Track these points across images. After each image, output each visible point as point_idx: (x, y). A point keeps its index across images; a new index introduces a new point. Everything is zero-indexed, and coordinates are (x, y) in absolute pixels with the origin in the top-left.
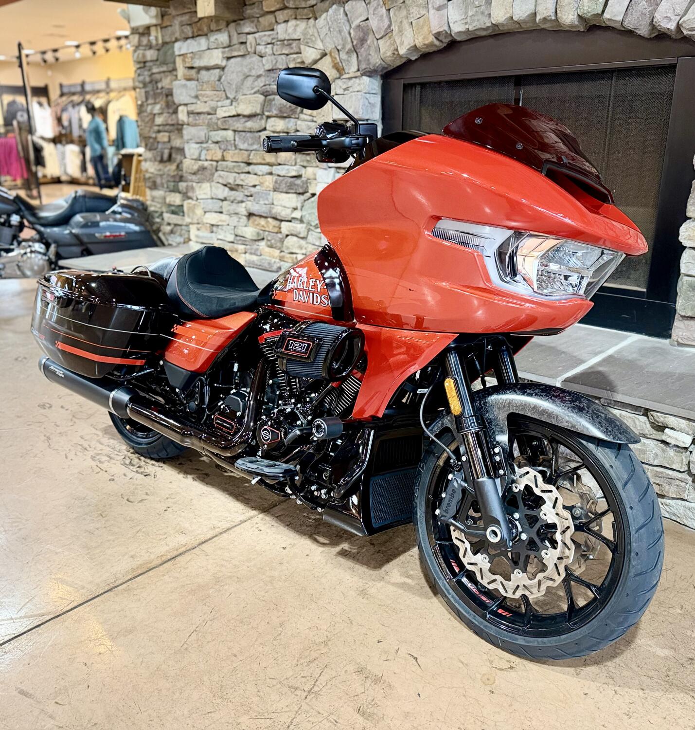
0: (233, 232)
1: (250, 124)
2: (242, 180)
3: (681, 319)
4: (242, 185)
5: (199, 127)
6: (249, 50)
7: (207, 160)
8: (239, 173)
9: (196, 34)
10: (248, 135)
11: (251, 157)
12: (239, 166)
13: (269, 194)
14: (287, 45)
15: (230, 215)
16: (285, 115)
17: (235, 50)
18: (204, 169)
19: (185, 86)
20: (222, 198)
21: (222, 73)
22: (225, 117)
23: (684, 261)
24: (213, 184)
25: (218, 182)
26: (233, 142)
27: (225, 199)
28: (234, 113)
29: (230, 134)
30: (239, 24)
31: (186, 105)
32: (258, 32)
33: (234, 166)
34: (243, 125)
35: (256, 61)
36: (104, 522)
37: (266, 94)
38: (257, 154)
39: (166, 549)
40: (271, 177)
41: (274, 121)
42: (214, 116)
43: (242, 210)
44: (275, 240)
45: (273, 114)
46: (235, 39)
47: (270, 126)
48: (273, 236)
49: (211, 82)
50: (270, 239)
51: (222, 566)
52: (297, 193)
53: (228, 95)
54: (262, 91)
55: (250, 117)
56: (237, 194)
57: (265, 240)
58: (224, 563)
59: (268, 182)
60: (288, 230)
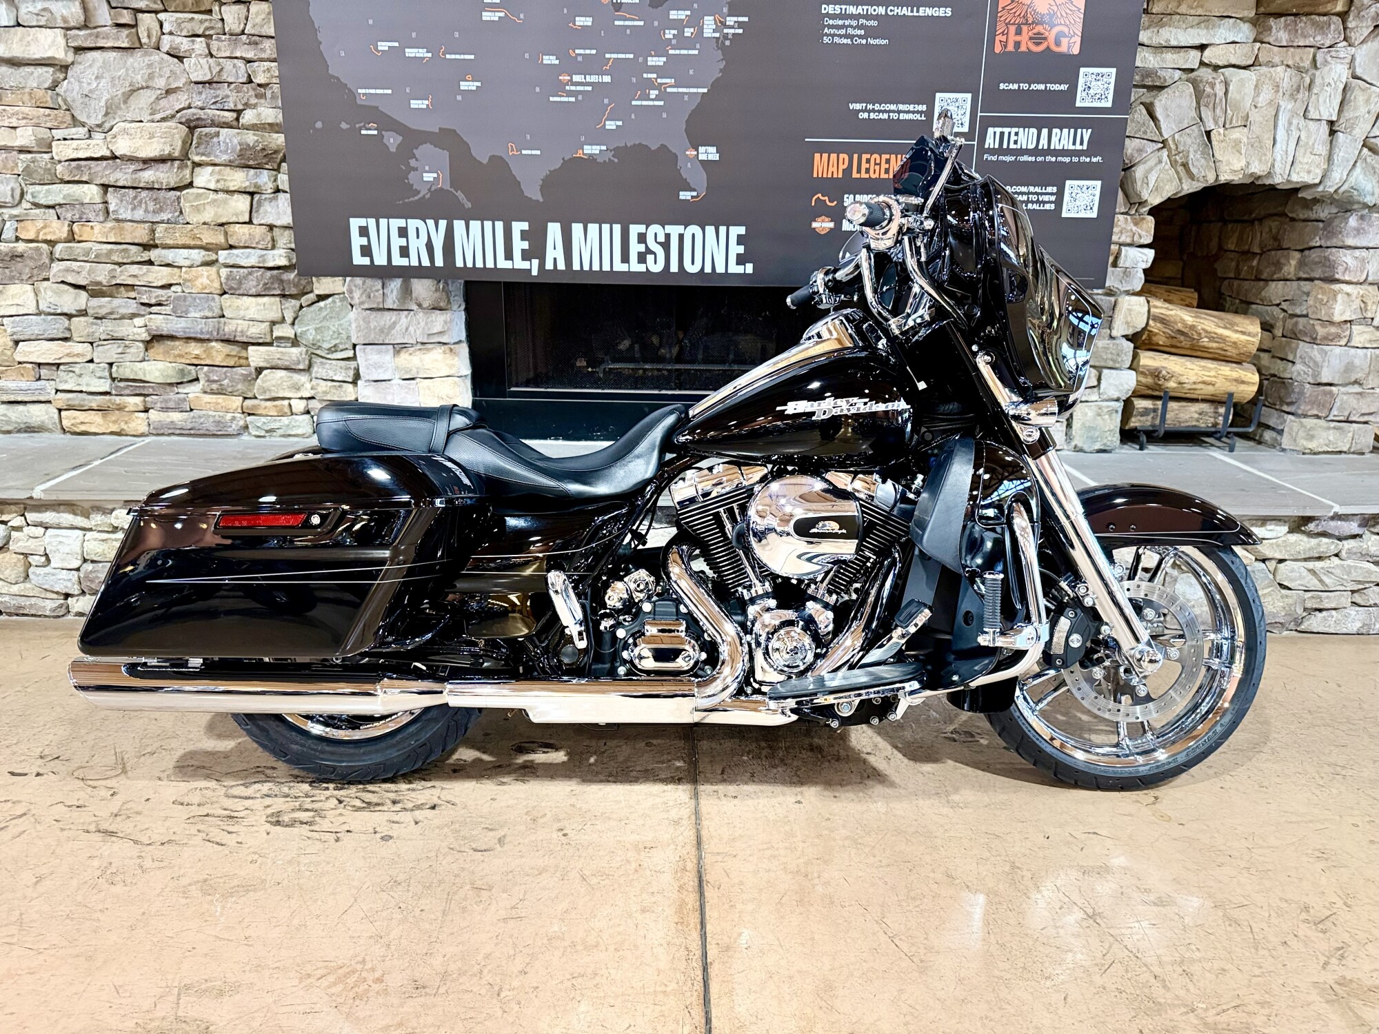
0: (107, 374)
1: (149, 175)
4: (131, 287)
6: (143, 40)
7: (17, 239)
8: (120, 264)
10: (144, 194)
11: (156, 235)
12: (124, 251)
13: (214, 299)
14: (250, 44)
15: (93, 342)
16: (251, 163)
17: (106, 37)
18: (15, 256)
20: (74, 312)
21: (62, 76)
24: (45, 285)
25: (63, 282)
26: (101, 205)
27: (83, 313)
28: (108, 154)
29: (90, 193)
32: (165, 11)
33: (111, 251)
34: (128, 176)
35: (160, 63)
36: (505, 895)
37: (192, 125)
38: (174, 229)
39: (667, 878)
40: (213, 270)
41: (219, 172)
42: (46, 156)
43: (136, 330)
44: (232, 380)
45: (217, 161)
46: (103, 15)
47: (209, 181)
48: (225, 373)
49: (27, 90)
50: (216, 378)
51: (774, 857)
52: (283, 296)
53: (79, 118)
54: (181, 117)
55: (148, 162)
56: (116, 302)
57: (202, 382)
58: (768, 853)
59: (207, 279)
60: (266, 360)
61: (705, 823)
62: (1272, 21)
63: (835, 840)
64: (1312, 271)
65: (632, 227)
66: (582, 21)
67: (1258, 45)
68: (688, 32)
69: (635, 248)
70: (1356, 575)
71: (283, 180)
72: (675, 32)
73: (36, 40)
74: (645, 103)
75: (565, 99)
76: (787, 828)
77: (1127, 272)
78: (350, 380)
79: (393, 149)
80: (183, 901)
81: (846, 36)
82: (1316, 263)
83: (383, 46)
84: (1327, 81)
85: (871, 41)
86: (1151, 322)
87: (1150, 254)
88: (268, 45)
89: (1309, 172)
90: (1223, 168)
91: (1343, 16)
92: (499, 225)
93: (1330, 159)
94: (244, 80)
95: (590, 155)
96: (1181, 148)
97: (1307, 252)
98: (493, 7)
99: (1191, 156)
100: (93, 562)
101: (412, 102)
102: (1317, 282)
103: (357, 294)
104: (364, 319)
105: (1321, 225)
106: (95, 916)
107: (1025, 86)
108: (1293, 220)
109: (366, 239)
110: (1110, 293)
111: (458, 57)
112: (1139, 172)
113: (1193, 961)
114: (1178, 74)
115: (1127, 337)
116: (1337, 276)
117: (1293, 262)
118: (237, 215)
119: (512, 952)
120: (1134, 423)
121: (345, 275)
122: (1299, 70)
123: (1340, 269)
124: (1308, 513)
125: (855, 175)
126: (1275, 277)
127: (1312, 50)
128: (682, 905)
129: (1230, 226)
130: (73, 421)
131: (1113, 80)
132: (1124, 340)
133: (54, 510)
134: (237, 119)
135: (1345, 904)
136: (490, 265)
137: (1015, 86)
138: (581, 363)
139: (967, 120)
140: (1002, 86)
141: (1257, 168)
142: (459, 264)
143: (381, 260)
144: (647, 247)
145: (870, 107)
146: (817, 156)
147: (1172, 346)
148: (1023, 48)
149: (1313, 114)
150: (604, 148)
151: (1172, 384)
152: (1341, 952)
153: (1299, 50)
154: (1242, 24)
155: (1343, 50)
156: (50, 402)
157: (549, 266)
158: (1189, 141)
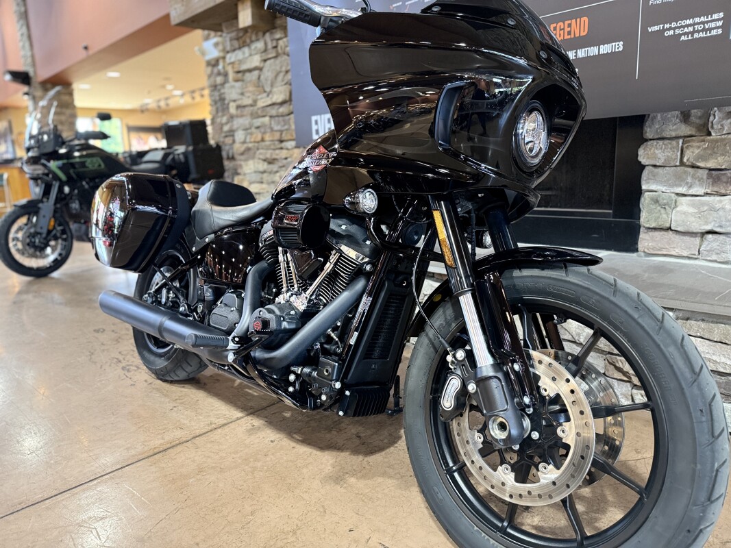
1: (283, 110)
2: (277, 155)
3: (646, 231)
4: (277, 159)
5: (244, 118)
6: (280, 51)
7: (251, 142)
8: (274, 149)
9: (241, 45)
10: (281, 119)
11: (283, 135)
12: (274, 144)
15: (269, 183)
17: (269, 54)
18: (248, 149)
19: (233, 87)
21: (260, 72)
22: (263, 107)
23: (645, 178)
24: (256, 160)
26: (269, 126)
27: (265, 172)
28: (269, 102)
29: (267, 119)
30: (271, 33)
31: (234, 101)
33: (270, 145)
34: (276, 111)
35: (284, 60)
38: (288, 133)
42: (256, 107)
46: (269, 44)
49: (252, 81)
53: (265, 89)
55: (283, 103)
56: (273, 166)
73: (254, 60)
76: (242, 449)
109: (317, 126)
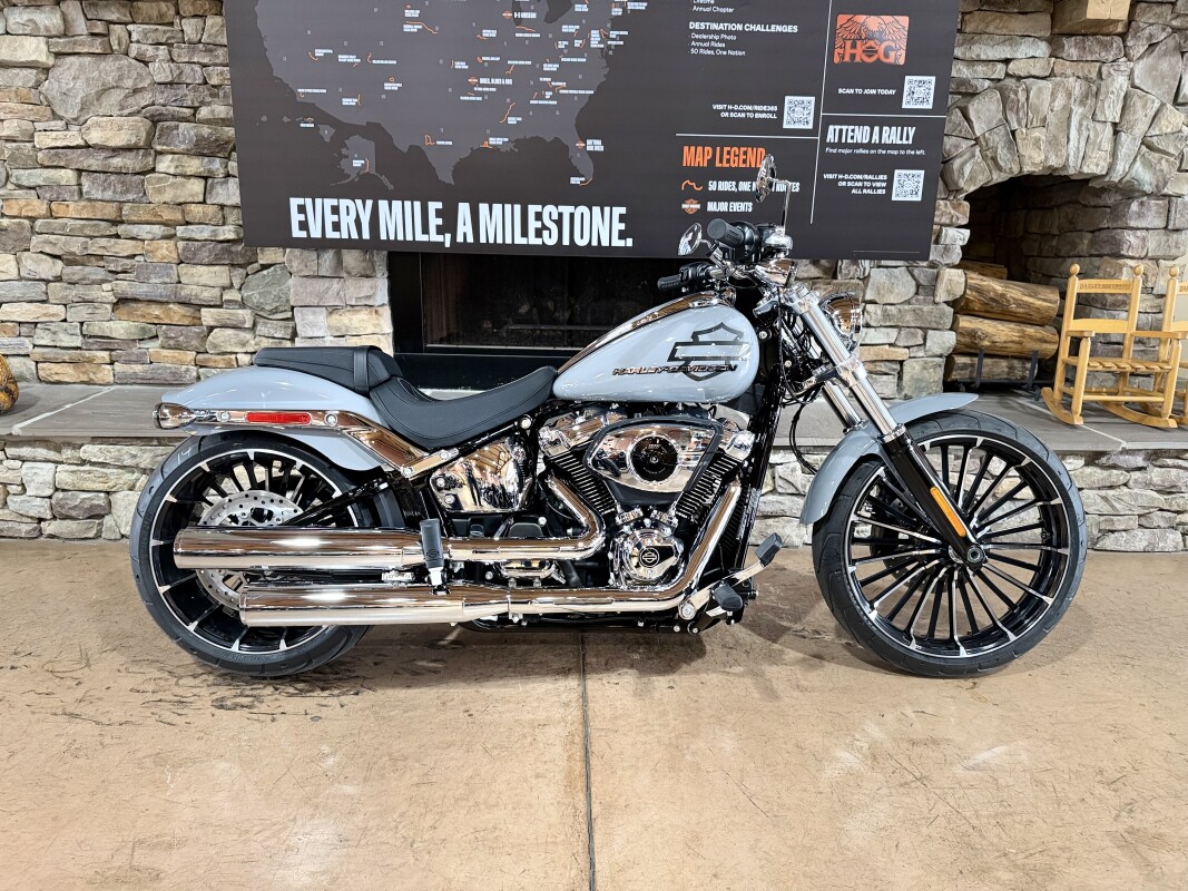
0: (79, 331)
1: (117, 162)
2: (101, 248)
4: (101, 257)
6: (114, 48)
7: (3, 215)
8: (92, 237)
10: (113, 177)
11: (125, 211)
12: (95, 226)
13: (171, 268)
14: (206, 51)
15: (67, 304)
16: (205, 151)
17: (83, 44)
20: (51, 278)
24: (27, 255)
25: (41, 252)
27: (58, 279)
28: (82, 143)
29: (67, 176)
32: (134, 23)
33: (81, 228)
34: (99, 162)
35: (129, 67)
36: (417, 765)
37: (156, 119)
38: (138, 207)
39: (558, 749)
40: (171, 243)
41: (178, 160)
42: (27, 144)
43: (103, 294)
44: (187, 337)
45: (176, 150)
46: (80, 26)
47: (169, 167)
48: (181, 331)
49: (14, 89)
50: (173, 335)
51: (650, 732)
52: (233, 265)
53: (58, 112)
54: (146, 112)
55: (117, 151)
56: (87, 269)
57: (161, 339)
58: (645, 728)
59: (166, 250)
60: (216, 320)
61: (591, 705)
62: (1065, 40)
63: (701, 718)
64: (1102, 248)
65: (530, 207)
66: (489, 33)
67: (1053, 59)
68: (577, 43)
69: (533, 225)
70: (1141, 502)
71: (233, 166)
72: (567, 43)
73: (22, 46)
74: (540, 102)
75: (474, 98)
76: (661, 708)
77: (947, 249)
78: (289, 337)
79: (327, 140)
80: (139, 771)
81: (710, 48)
82: (1105, 242)
83: (319, 53)
84: (1111, 89)
85: (731, 53)
86: (968, 291)
87: (967, 233)
88: (221, 54)
89: (1097, 165)
90: (1026, 160)
91: (1123, 36)
92: (417, 205)
93: (1114, 154)
94: (201, 81)
95: (495, 146)
96: (991, 144)
97: (1097, 233)
98: (412, 20)
99: (999, 151)
100: (63, 490)
101: (344, 100)
102: (1106, 258)
103: (295, 264)
104: (301, 285)
105: (1108, 210)
106: (61, 784)
107: (859, 91)
108: (1085, 206)
109: (303, 216)
110: (933, 265)
111: (382, 62)
112: (956, 164)
113: (1004, 815)
114: (987, 83)
115: (947, 303)
116: (1122, 252)
117: (1086, 242)
118: (193, 196)
119: (423, 811)
120: (955, 376)
121: (284, 248)
122: (1086, 79)
123: (1125, 247)
124: (1101, 449)
125: (718, 165)
126: (1071, 254)
127: (1098, 64)
128: (570, 772)
129: (1033, 213)
130: (48, 372)
131: (933, 87)
132: (945, 306)
133: (30, 446)
134: (194, 115)
135: (1133, 768)
136: (409, 238)
137: (852, 91)
138: (487, 325)
139: (811, 118)
140: (840, 91)
141: (1054, 162)
142: (383, 237)
143: (316, 233)
144: (543, 224)
145: (730, 107)
146: (686, 148)
147: (986, 311)
148: (858, 59)
149: (1100, 117)
150: (506, 140)
151: (986, 343)
152: (1130, 807)
153: (1086, 65)
154: (1040, 43)
155: (1123, 63)
156: (28, 355)
157: (460, 239)
158: (997, 139)
